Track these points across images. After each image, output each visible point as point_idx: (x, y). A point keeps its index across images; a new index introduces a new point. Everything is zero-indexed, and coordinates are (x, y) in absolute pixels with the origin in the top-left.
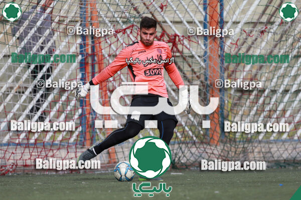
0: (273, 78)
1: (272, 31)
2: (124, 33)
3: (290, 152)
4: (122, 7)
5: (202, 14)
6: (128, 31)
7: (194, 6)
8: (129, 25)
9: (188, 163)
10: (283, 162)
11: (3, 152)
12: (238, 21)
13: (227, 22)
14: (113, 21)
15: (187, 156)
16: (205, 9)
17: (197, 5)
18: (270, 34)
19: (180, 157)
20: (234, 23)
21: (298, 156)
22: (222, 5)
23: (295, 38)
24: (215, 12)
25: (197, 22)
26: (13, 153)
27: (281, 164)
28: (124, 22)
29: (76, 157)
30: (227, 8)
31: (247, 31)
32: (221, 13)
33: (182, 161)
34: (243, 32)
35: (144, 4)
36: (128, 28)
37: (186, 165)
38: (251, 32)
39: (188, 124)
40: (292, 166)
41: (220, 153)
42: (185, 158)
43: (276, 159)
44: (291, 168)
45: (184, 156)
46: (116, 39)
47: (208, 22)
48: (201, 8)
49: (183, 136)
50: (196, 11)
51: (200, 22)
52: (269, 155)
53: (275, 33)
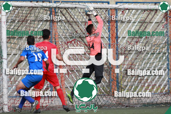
0: (142, 64)
1: (141, 41)
2: (71, 43)
3: (150, 99)
4: (70, 31)
5: (108, 34)
6: (73, 42)
7: (104, 30)
8: (73, 39)
9: (102, 105)
10: (147, 104)
11: (14, 100)
12: (125, 36)
13: (120, 37)
14: (66, 38)
15: (101, 101)
16: (109, 31)
17: (105, 29)
18: (140, 43)
19: (98, 102)
20: (123, 38)
21: (154, 101)
22: (117, 29)
23: (152, 45)
24: (114, 33)
25: (105, 38)
26: (18, 101)
27: (146, 105)
28: (71, 38)
29: (49, 102)
30: (120, 30)
31: (129, 42)
32: (117, 33)
33: (99, 104)
34: (127, 42)
35: (80, 29)
36: (73, 41)
37: (101, 106)
38: (131, 42)
39: (102, 86)
40: (151, 106)
41: (117, 100)
42: (100, 103)
43: (143, 102)
44: (151, 107)
45: (100, 101)
46: (67, 46)
47: (111, 38)
48: (107, 31)
49: (100, 92)
50: (105, 32)
51: (106, 37)
52: (140, 101)
53: (143, 43)
